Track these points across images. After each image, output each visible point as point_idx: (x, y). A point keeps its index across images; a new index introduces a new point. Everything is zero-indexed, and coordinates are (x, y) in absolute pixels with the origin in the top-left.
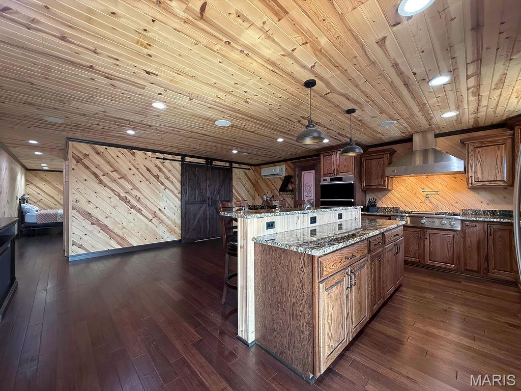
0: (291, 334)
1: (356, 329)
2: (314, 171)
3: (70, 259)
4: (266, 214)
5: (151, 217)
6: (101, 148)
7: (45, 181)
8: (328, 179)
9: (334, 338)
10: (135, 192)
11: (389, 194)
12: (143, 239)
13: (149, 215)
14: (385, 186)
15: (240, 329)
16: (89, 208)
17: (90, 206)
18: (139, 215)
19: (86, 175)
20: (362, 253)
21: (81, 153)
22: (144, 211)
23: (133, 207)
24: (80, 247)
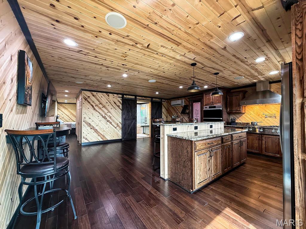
0: (183, 174)
1: (214, 177)
2: (200, 103)
3: (82, 145)
4: (173, 124)
5: (116, 126)
6: (95, 93)
7: (65, 108)
8: (208, 107)
9: (202, 177)
10: (109, 114)
11: (243, 115)
12: (112, 136)
13: (115, 125)
14: (240, 111)
15: (161, 173)
16: (90, 121)
17: (90, 120)
18: (110, 125)
19: (89, 106)
20: (218, 143)
21: (87, 96)
22: (113, 123)
23: (108, 121)
24: (86, 139)
